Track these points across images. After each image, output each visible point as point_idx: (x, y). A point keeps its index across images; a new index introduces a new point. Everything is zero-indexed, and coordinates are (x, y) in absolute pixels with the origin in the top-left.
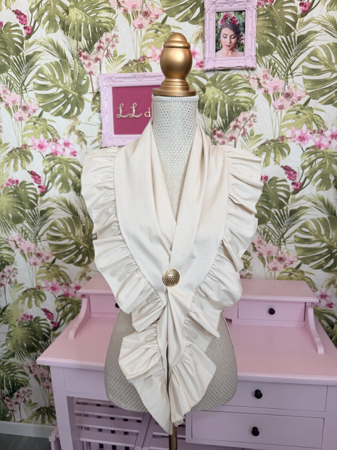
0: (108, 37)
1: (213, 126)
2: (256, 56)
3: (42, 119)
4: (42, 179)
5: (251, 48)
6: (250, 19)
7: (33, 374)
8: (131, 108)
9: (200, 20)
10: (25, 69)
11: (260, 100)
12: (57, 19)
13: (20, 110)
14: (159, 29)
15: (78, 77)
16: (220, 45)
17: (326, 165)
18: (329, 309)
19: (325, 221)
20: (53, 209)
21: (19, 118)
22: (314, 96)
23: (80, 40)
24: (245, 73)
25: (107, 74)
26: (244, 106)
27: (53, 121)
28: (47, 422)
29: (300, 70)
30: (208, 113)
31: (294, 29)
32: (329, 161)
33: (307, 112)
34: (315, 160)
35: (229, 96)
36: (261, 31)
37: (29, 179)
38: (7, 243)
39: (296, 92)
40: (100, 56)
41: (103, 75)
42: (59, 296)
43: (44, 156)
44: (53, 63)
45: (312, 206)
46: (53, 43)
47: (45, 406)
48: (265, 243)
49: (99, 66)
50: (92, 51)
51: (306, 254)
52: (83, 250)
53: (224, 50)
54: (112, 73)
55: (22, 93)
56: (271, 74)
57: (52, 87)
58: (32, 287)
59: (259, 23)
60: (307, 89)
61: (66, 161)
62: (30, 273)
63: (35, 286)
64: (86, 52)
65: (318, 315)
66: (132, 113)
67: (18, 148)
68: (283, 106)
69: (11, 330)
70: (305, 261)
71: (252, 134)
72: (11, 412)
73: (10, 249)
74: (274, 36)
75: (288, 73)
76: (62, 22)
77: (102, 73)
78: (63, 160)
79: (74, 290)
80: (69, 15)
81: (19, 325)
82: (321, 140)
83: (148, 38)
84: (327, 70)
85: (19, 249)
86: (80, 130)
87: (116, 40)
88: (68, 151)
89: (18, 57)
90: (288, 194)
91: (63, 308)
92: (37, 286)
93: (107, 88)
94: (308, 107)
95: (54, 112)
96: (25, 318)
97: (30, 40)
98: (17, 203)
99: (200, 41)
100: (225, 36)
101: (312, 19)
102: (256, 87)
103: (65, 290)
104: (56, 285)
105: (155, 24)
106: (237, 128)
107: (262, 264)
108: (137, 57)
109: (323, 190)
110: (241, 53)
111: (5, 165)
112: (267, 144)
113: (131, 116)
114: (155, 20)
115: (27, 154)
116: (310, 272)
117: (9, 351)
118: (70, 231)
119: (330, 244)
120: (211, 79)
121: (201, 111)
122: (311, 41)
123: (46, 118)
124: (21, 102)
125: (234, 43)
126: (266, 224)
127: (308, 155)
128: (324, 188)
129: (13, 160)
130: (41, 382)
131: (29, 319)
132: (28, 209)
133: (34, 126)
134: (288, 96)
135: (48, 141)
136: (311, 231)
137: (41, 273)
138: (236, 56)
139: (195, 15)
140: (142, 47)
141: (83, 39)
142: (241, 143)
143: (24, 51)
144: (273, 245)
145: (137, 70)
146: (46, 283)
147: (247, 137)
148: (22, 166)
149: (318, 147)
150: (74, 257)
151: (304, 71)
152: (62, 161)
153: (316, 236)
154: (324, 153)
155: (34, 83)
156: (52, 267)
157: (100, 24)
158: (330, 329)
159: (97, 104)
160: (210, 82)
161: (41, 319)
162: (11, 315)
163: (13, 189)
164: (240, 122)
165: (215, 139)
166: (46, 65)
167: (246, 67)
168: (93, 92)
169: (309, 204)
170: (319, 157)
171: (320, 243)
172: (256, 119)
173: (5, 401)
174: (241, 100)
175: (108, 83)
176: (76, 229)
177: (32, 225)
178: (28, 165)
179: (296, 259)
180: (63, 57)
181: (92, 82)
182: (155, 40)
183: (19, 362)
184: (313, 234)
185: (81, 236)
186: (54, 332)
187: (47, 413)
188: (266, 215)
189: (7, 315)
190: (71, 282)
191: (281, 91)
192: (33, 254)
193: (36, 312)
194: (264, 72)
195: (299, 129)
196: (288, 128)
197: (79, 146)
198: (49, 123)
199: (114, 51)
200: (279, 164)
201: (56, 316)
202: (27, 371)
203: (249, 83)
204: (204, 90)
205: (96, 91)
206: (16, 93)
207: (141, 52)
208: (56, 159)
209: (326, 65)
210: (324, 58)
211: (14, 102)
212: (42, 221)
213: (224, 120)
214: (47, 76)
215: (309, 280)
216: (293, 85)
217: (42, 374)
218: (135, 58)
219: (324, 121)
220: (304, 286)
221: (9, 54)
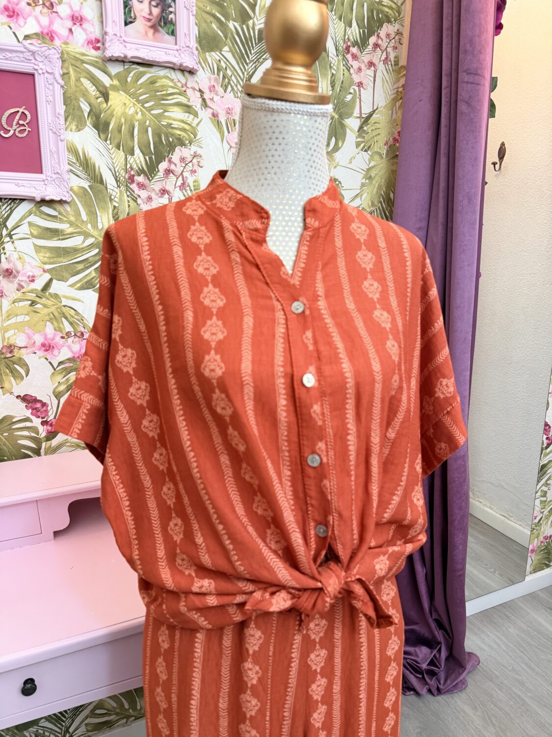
2: (197, 49)
5: (187, 33)
11: (206, 129)
16: (132, 15)
24: (177, 76)
26: (180, 135)
30: (117, 141)
31: (253, 15)
35: (152, 115)
36: (201, 5)
53: (140, 25)
56: (222, 86)
74: (223, 19)
102: (199, 106)
106: (171, 175)
110: (171, 39)
120: (118, 76)
121: (102, 136)
125: (157, 17)
138: (162, 42)
147: (188, 192)
160: (116, 82)
164: (176, 165)
165: (133, 191)
167: (181, 65)
172: (202, 161)
174: (176, 124)
191: (237, 118)
194: (210, 80)
203: (187, 95)
204: (106, 97)
213: (147, 158)
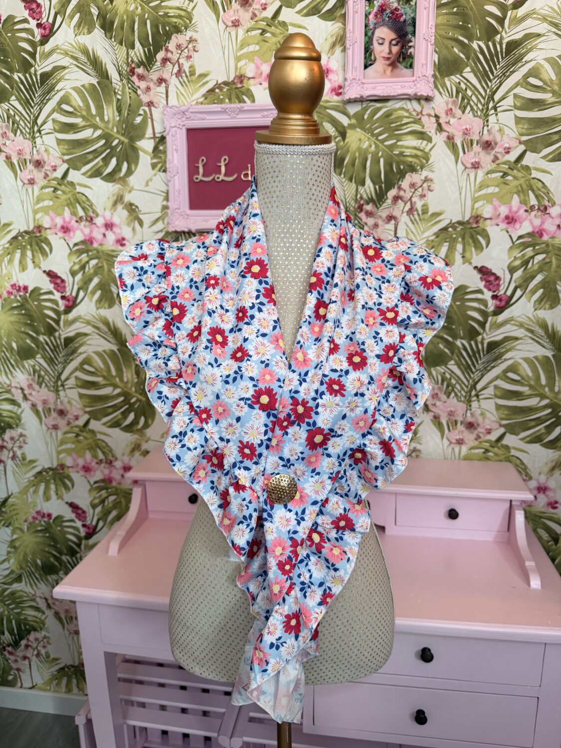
0: (180, 42)
1: (359, 196)
2: (434, 76)
3: (68, 181)
4: (67, 285)
5: (425, 62)
6: (425, 12)
7: (53, 611)
8: (218, 164)
9: (337, 13)
10: (40, 96)
11: (439, 153)
12: (92, 10)
13: (30, 167)
14: (268, 28)
15: (129, 110)
16: (373, 58)
17: (551, 265)
18: (551, 510)
19: (547, 363)
20: (86, 335)
21: (29, 180)
22: (532, 146)
23: (133, 47)
24: (415, 105)
25: (177, 105)
26: (411, 162)
27: (86, 186)
28: (75, 690)
29: (509, 101)
30: (349, 174)
31: (501, 29)
32: (557, 259)
33: (520, 175)
34: (533, 257)
35: (386, 146)
36: (442, 32)
37: (46, 285)
38: (9, 392)
39: (501, 141)
40: (166, 76)
41: (171, 108)
42: (96, 482)
43: (71, 246)
44: (87, 86)
45: (526, 336)
46: (85, 52)
47: (72, 664)
48: (444, 397)
49: (165, 92)
50: (153, 65)
51: (514, 417)
52: (136, 406)
53: (379, 65)
54: (186, 104)
55: (34, 138)
56: (460, 108)
57: (84, 128)
58: (50, 465)
59: (440, 18)
60: (522, 135)
61: (109, 255)
62: (47, 443)
63: (55, 465)
64: (142, 67)
65: (532, 520)
66: (220, 173)
67: (26, 232)
68: (478, 163)
69: (15, 537)
70: (512, 429)
71: (425, 211)
72: (16, 672)
73: (13, 402)
74: (466, 41)
75: (489, 106)
76: (102, 16)
77: (170, 104)
78: (103, 252)
79: (121, 472)
80: (114, 4)
81: (28, 528)
82: (543, 223)
83: (249, 45)
84: (556, 102)
85: (29, 402)
86: (132, 202)
87: (194, 47)
88: (111, 237)
89: (27, 75)
90: (485, 314)
91: (102, 502)
92: (58, 465)
93: (178, 130)
94: (522, 165)
95: (88, 171)
96: (39, 517)
97: (48, 47)
98: (26, 324)
99: (338, 49)
100: (380, 41)
101: (531, 12)
102: (433, 131)
103: (106, 472)
104: (90, 463)
105: (261, 21)
106: (400, 201)
107: (439, 434)
108: (229, 77)
109: (545, 309)
110: (408, 71)
111: (6, 259)
112: (450, 229)
113: (218, 178)
114: (261, 13)
115: (42, 242)
116: (521, 447)
117: (12, 572)
118: (114, 373)
119: (555, 400)
120: (356, 115)
121: (338, 171)
122: (531, 50)
123: (75, 181)
124: (32, 153)
125: (397, 53)
126: (446, 364)
127: (521, 248)
128: (547, 306)
129: (19, 251)
130: (66, 624)
131: (46, 519)
132: (43, 334)
133: (54, 194)
134: (488, 145)
135: (78, 220)
136: (523, 378)
137: (66, 443)
138: (399, 76)
139: (329, 6)
140: (238, 59)
141: (137, 45)
142: (405, 227)
143: (36, 66)
144: (458, 401)
145: (230, 100)
146: (75, 460)
147: (416, 216)
148: (33, 262)
149: (537, 235)
150: (120, 417)
151: (516, 102)
152: (101, 254)
153: (531, 387)
154: (548, 245)
155: (54, 121)
156: (85, 434)
157: (167, 19)
158: (552, 545)
159: (160, 158)
160: (353, 121)
161: (65, 519)
162: (15, 512)
163: (18, 301)
164: (405, 191)
165: (361, 220)
166: (75, 89)
167: (415, 95)
168: (154, 137)
169: (520, 333)
170: (540, 251)
171: (538, 399)
172: (432, 185)
173: (6, 653)
174: (408, 152)
175: (179, 121)
176: (124, 370)
177: (51, 361)
178: (44, 260)
179: (498, 426)
180: (103, 75)
181: (152, 120)
182: (261, 47)
183: (29, 589)
184: (526, 383)
185: (133, 380)
186: (87, 541)
187: (76, 675)
188: (446, 350)
189: (8, 511)
190: (116, 459)
191: (476, 138)
192: (52, 411)
193: (56, 507)
194: (447, 103)
195: (506, 204)
196: (487, 202)
197: (130, 229)
198: (79, 189)
199: (190, 67)
200: (470, 263)
201: (91, 515)
202: (42, 605)
203: (421, 122)
204: (343, 135)
205: (157, 135)
206: (24, 138)
207: (236, 68)
208: (91, 251)
209: (554, 92)
210: (551, 80)
211: (20, 153)
212: (68, 355)
213: (377, 187)
214: (75, 109)
215: (518, 462)
216: (497, 127)
217: (67, 611)
218: (226, 80)
219: (549, 190)
220: (510, 471)
221: (12, 71)
